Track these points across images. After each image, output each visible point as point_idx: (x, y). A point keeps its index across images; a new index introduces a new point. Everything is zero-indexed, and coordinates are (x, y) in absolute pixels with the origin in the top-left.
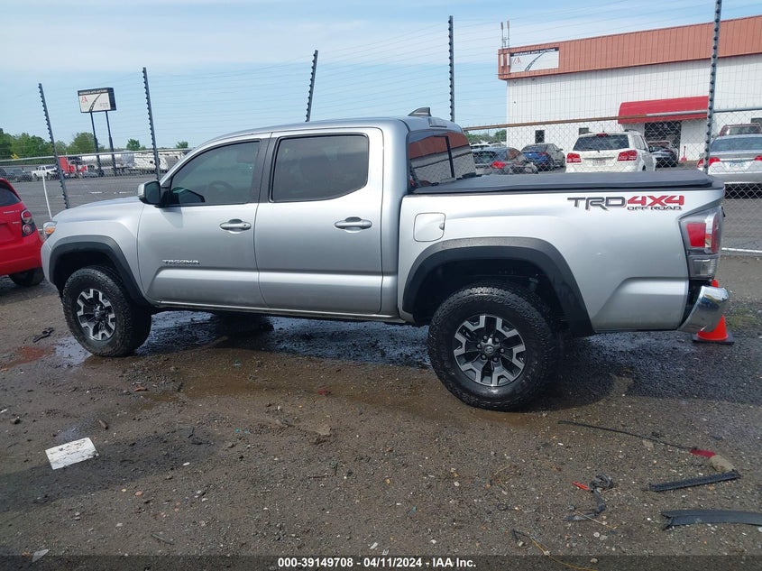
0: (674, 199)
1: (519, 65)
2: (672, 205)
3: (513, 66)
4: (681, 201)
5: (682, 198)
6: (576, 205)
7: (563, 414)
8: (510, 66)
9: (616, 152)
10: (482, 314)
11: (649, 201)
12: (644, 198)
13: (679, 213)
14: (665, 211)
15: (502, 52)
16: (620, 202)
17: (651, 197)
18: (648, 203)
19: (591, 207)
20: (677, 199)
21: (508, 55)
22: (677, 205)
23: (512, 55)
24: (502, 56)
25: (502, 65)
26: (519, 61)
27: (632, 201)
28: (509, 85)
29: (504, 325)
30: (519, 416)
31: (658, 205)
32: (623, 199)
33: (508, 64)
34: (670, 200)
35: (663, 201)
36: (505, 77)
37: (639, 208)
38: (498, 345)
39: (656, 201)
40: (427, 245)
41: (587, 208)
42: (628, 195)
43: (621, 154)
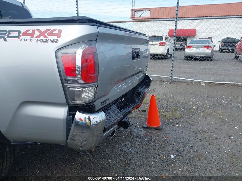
0: (54, 32)
2: (52, 38)
4: (59, 35)
8: (134, 15)
9: (158, 43)
11: (37, 34)
12: (34, 31)
14: (46, 44)
15: (132, 10)
16: (16, 35)
17: (39, 31)
18: (35, 36)
20: (56, 32)
22: (55, 38)
23: (135, 11)
26: (137, 13)
27: (25, 34)
31: (42, 38)
32: (19, 32)
34: (51, 34)
35: (46, 34)
36: (133, 18)
37: (28, 39)
39: (42, 33)
42: (23, 29)
43: (160, 43)
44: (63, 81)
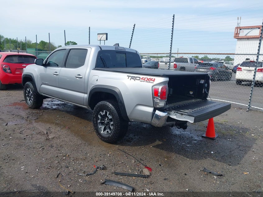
1: (243, 34)
2: (151, 81)
3: (240, 33)
4: (154, 81)
5: (155, 79)
6: (128, 78)
7: (122, 147)
8: (239, 34)
10: (105, 110)
11: (146, 79)
13: (152, 84)
14: (149, 83)
15: (237, 28)
17: (147, 78)
19: (131, 79)
21: (239, 29)
22: (153, 81)
23: (240, 29)
24: (236, 30)
25: (236, 33)
26: (243, 32)
27: (142, 79)
28: (238, 41)
29: (109, 114)
30: (110, 145)
31: (148, 81)
32: (140, 77)
33: (238, 33)
36: (236, 37)
37: (143, 81)
38: (108, 121)
39: (148, 79)
40: (93, 85)
41: (130, 79)
42: (141, 76)
43: (258, 69)
44: (153, 98)
